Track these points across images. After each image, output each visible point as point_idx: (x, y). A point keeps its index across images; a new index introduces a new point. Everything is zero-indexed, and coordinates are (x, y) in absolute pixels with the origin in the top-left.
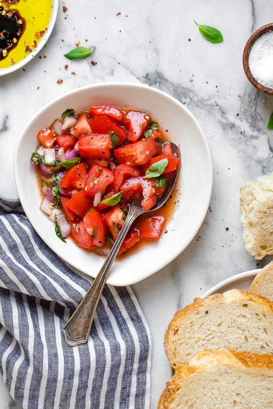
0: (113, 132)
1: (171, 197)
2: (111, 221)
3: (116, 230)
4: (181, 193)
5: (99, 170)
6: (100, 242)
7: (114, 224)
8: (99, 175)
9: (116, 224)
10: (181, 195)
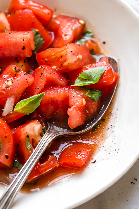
0: (37, 30)
1: (103, 120)
2: (25, 132)
3: (29, 146)
4: (117, 116)
5: (15, 68)
6: (7, 157)
7: (28, 136)
8: (14, 75)
9: (31, 139)
10: (117, 119)
